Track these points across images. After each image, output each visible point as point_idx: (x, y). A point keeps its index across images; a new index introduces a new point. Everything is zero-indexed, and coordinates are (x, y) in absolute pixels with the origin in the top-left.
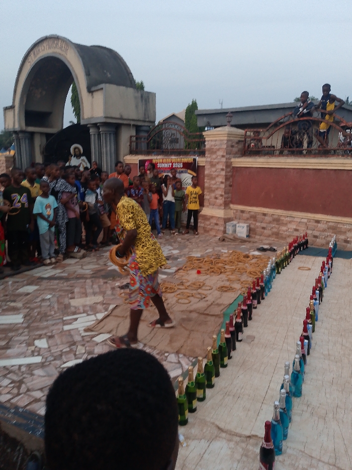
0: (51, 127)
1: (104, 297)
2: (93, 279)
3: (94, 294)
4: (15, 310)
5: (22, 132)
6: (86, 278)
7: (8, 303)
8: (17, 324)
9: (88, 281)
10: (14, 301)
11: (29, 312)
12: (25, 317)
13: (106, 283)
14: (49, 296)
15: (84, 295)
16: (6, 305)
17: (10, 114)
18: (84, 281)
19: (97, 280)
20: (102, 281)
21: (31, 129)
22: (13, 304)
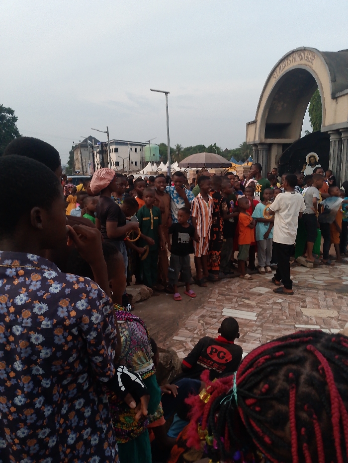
0: (288, 137)
1: (338, 312)
2: (326, 291)
3: (328, 307)
4: (249, 307)
5: (261, 144)
6: (318, 289)
7: (243, 300)
8: (251, 321)
9: (320, 292)
10: (248, 299)
11: (262, 312)
12: (258, 315)
13: (341, 298)
14: (280, 301)
15: (317, 306)
16: (241, 301)
17: (252, 128)
18: (316, 291)
19: (331, 294)
20: (336, 295)
21: (269, 141)
22: (247, 301)
